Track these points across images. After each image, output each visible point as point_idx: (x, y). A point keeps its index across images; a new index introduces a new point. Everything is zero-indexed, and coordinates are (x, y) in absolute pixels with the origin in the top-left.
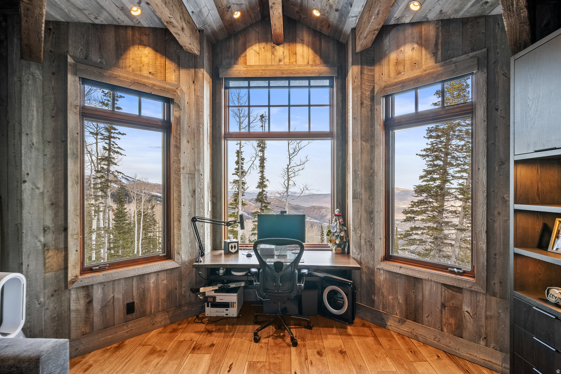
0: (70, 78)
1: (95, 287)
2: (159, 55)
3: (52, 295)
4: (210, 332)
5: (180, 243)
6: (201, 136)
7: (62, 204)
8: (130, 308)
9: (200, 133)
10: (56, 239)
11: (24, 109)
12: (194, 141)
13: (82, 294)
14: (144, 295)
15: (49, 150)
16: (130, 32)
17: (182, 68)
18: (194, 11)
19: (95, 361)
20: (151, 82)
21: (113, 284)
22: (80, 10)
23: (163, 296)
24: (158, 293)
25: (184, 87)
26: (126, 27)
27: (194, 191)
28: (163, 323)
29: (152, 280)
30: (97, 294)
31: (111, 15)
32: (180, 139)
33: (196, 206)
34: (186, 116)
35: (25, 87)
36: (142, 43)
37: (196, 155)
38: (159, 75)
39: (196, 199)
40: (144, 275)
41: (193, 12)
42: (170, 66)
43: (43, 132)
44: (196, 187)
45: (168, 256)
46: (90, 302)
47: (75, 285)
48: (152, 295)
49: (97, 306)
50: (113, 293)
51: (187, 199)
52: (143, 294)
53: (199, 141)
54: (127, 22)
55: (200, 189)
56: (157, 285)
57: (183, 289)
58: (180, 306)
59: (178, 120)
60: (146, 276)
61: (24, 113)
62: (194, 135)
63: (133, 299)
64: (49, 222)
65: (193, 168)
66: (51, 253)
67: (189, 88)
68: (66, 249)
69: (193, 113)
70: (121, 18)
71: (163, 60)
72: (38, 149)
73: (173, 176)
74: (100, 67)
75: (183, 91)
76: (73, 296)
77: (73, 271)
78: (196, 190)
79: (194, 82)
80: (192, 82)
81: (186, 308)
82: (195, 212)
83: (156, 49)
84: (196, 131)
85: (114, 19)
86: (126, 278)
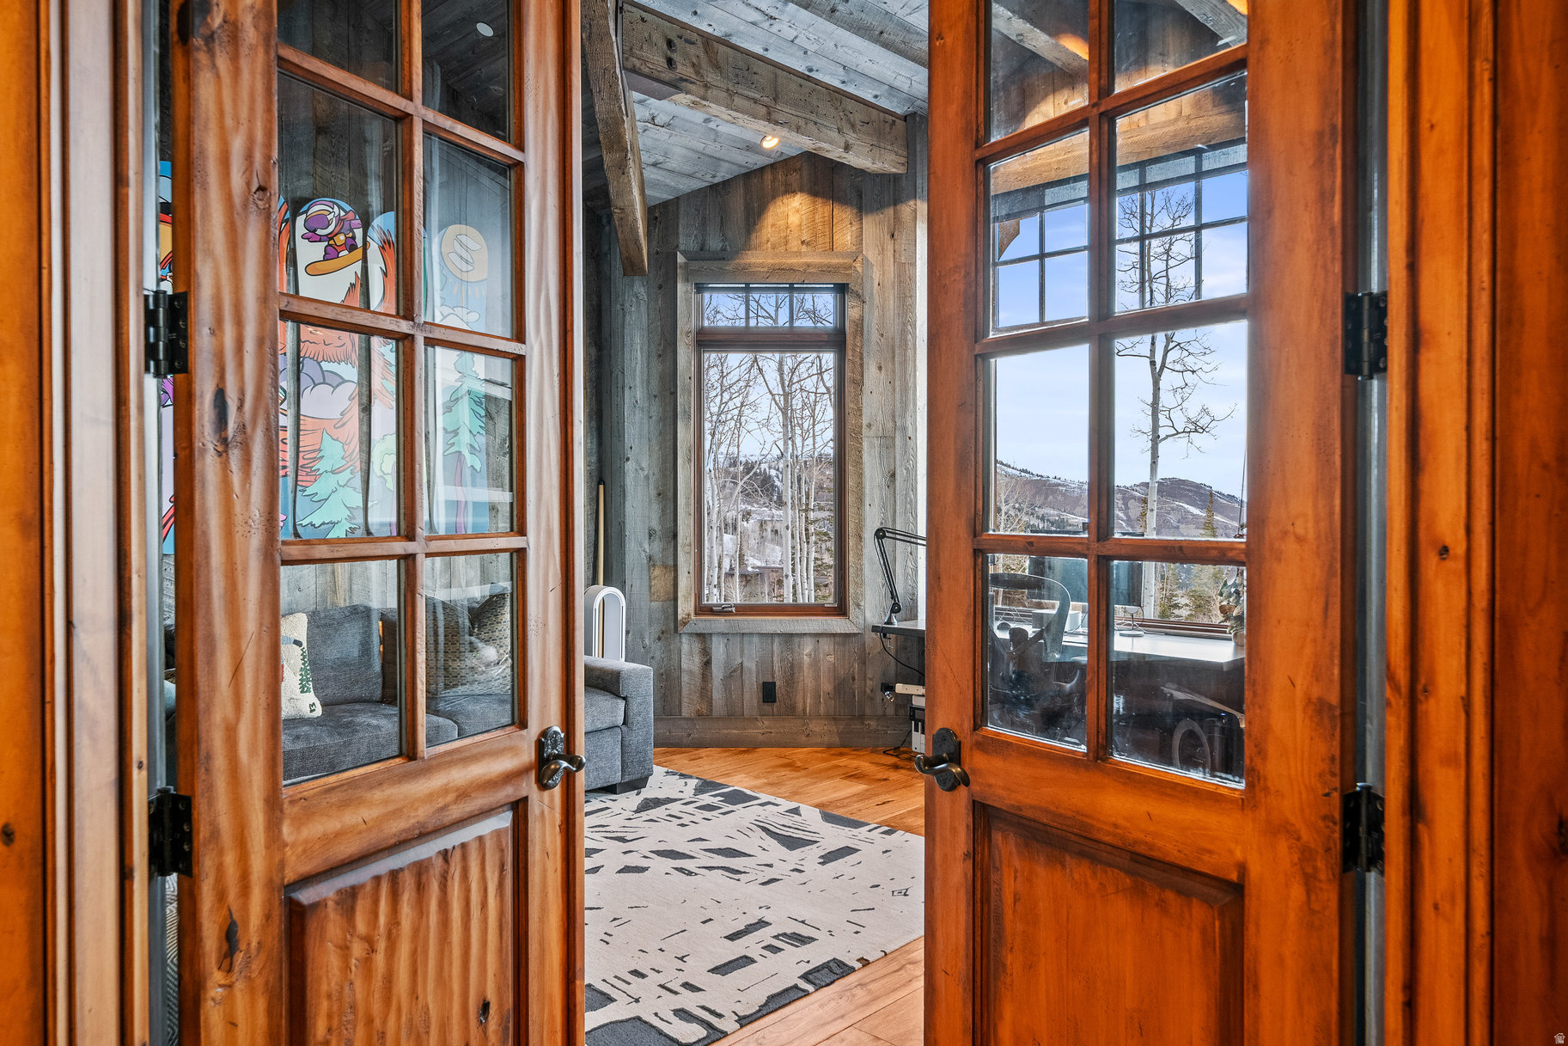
0: (681, 287)
1: (714, 639)
2: (819, 200)
3: (659, 639)
5: (861, 584)
6: (910, 352)
7: (670, 494)
8: (768, 692)
9: (906, 345)
10: (664, 550)
11: (627, 349)
12: (893, 364)
13: (697, 646)
14: (792, 675)
15: (655, 410)
16: (768, 177)
17: (867, 213)
18: (878, 93)
19: (707, 756)
20: (804, 260)
21: (742, 642)
22: (690, 176)
23: (827, 686)
24: (817, 678)
25: (870, 253)
26: (762, 169)
27: (893, 475)
28: (826, 739)
29: (808, 647)
30: (718, 649)
31: (733, 163)
32: (862, 365)
33: (898, 508)
34: (876, 313)
35: (628, 317)
36: (789, 190)
37: (898, 396)
38: (821, 240)
39: (898, 492)
40: (792, 635)
41: (876, 97)
42: (844, 215)
43: (648, 382)
44: (897, 467)
45: (841, 610)
46: (707, 664)
47: (687, 629)
48: (806, 678)
49: (717, 672)
50: (742, 657)
51: (877, 492)
52: (792, 671)
53: (904, 362)
54: (761, 161)
55: (907, 469)
56: (815, 664)
57: (869, 683)
58: (862, 717)
59: (857, 325)
60: (796, 640)
61: (627, 356)
62: (894, 352)
63: (773, 677)
64: (655, 524)
65: (890, 425)
66: (657, 572)
67: (882, 251)
68: (675, 566)
69: (891, 304)
70: (749, 160)
71: (827, 209)
72: (642, 409)
73: (849, 442)
74: (722, 256)
75: (868, 260)
76: (685, 647)
77: (685, 607)
78: (898, 472)
79: (893, 236)
80: (888, 237)
81: (873, 723)
82: (894, 521)
83: (814, 193)
84: (897, 342)
85: (740, 166)
86: (761, 635)
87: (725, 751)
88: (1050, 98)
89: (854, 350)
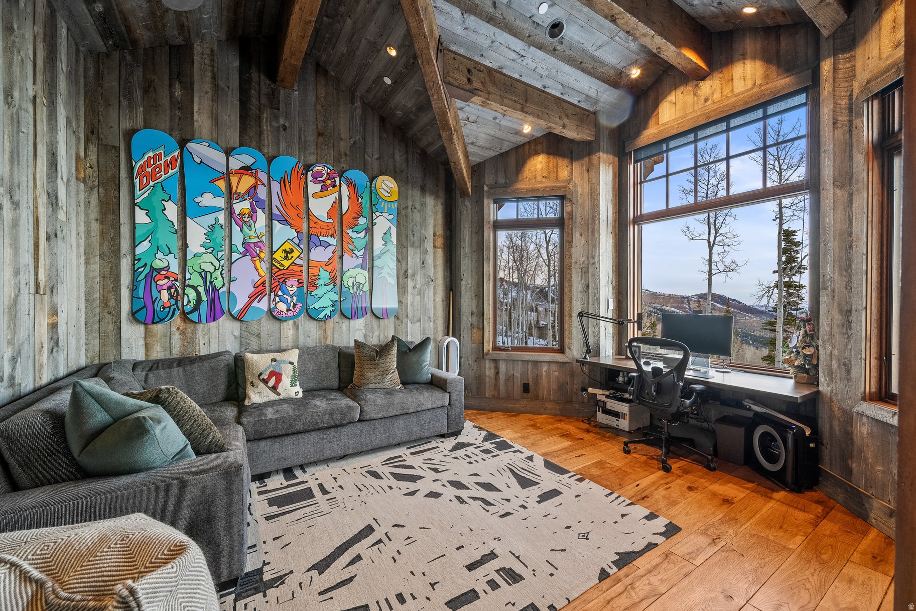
0: (486, 201)
1: (501, 362)
2: (552, 156)
3: (476, 361)
4: (588, 431)
5: (571, 338)
6: (597, 227)
7: (481, 296)
8: (526, 388)
9: (595, 223)
10: (478, 321)
11: (462, 231)
12: (588, 233)
13: (492, 365)
14: (537, 380)
15: (474, 258)
16: (527, 147)
17: (575, 161)
18: (580, 99)
19: (496, 417)
20: (544, 185)
21: (514, 364)
22: (489, 149)
23: (554, 386)
24: (549, 382)
25: (577, 180)
26: (524, 144)
27: (588, 286)
28: (554, 412)
29: (545, 368)
30: (503, 367)
31: (510, 142)
32: (572, 234)
33: (590, 302)
34: (579, 209)
35: (462, 216)
36: (537, 153)
37: (590, 248)
38: (552, 175)
39: (590, 294)
40: (537, 361)
41: (579, 102)
42: (563, 163)
43: (471, 245)
44: (590, 282)
45: (561, 350)
46: (497, 373)
47: (488, 357)
48: (544, 381)
49: (502, 377)
50: (513, 370)
51: (579, 294)
52: (537, 378)
53: (594, 232)
54: (523, 140)
55: (595, 283)
56: (548, 375)
57: (575, 386)
58: (571, 402)
59: (570, 215)
60: (539, 364)
61: (462, 234)
62: (588, 227)
63: (528, 381)
64: (474, 309)
65: (586, 262)
66: (475, 331)
67: (583, 179)
68: (483, 328)
69: (587, 203)
70: (517, 139)
71: (555, 161)
72: (468, 257)
73: (566, 271)
74: (505, 186)
75: (575, 183)
76: (487, 365)
77: (488, 347)
78: (590, 285)
79: (588, 170)
80: (585, 171)
81: (577, 406)
82: (588, 308)
83: (549, 153)
84: (590, 222)
85: (513, 143)
86: (523, 361)
87: (505, 415)
88: (673, 93)
89: (568, 227)
